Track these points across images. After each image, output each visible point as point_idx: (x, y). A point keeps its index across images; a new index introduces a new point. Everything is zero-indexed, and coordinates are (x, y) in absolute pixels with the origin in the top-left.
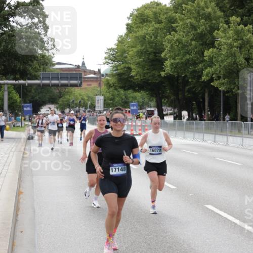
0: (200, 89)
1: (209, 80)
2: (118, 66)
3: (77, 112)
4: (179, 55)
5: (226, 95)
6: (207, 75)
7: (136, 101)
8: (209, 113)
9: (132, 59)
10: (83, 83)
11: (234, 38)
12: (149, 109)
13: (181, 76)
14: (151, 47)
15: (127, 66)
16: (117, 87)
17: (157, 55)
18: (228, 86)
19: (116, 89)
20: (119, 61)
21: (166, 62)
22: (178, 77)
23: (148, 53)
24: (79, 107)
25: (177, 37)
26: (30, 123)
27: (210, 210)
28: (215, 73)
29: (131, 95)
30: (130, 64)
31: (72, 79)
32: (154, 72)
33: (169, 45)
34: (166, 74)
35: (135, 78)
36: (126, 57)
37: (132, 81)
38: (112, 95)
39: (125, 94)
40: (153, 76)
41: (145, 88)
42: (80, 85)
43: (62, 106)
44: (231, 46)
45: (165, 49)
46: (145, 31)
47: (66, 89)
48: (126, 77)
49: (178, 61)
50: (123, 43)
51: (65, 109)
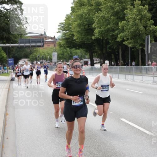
0: (116, 46)
1: (122, 41)
2: (66, 33)
3: (41, 63)
4: (103, 25)
5: (133, 50)
6: (121, 38)
7: (77, 55)
8: (122, 61)
9: (74, 29)
10: (45, 45)
11: (136, 14)
12: (85, 60)
13: (104, 39)
14: (86, 21)
15: (71, 33)
16: (65, 47)
17: (90, 26)
18: (134, 44)
19: (65, 48)
20: (67, 31)
21: (96, 30)
22: (103, 39)
23: (84, 25)
24: (42, 60)
25: (102, 14)
26: (12, 71)
27: (123, 121)
28: (125, 36)
29: (74, 51)
30: (73, 32)
31: (38, 42)
32: (88, 37)
33: (97, 20)
34: (95, 38)
35: (77, 40)
36: (71, 28)
37: (74, 43)
38: (62, 52)
39: (70, 51)
40: (88, 39)
41: (82, 47)
42: (43, 46)
43: (32, 60)
44: (135, 19)
45: (94, 22)
46: (82, 11)
47: (34, 49)
48: (71, 40)
49: (102, 29)
50: (69, 19)
51: (33, 61)
